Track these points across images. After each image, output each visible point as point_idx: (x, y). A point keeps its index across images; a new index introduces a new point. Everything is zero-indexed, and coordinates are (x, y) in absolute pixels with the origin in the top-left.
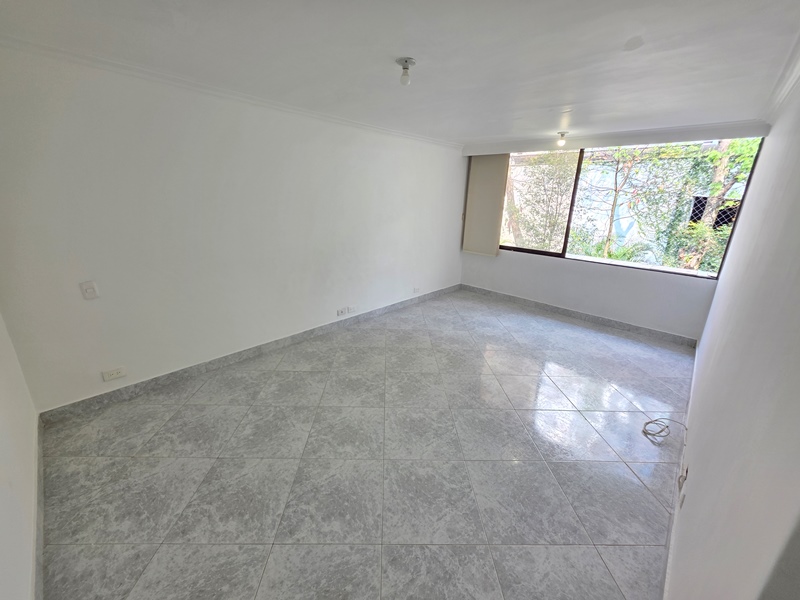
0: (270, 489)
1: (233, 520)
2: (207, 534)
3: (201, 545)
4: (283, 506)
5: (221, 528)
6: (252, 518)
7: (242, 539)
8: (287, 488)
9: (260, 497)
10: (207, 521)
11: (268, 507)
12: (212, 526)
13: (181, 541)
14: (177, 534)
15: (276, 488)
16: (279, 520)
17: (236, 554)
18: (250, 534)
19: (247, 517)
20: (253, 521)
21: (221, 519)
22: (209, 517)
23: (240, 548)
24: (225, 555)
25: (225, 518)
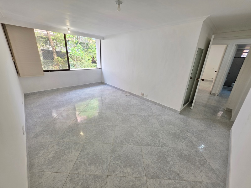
0: (155, 152)
1: (168, 160)
2: (175, 166)
3: (179, 166)
4: (159, 147)
5: (172, 163)
6: (165, 154)
7: (172, 155)
8: (153, 147)
9: (158, 154)
10: (172, 168)
11: (160, 151)
12: (172, 165)
13: (181, 174)
14: (180, 176)
15: (154, 150)
16: (163, 147)
17: (176, 155)
18: (170, 153)
19: (165, 156)
20: (166, 154)
21: (169, 164)
22: (170, 168)
23: (174, 155)
24: (177, 158)
25: (168, 163)
